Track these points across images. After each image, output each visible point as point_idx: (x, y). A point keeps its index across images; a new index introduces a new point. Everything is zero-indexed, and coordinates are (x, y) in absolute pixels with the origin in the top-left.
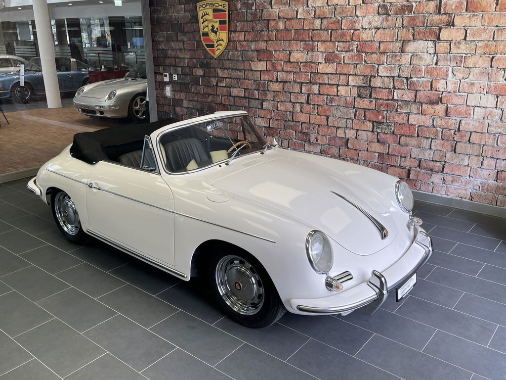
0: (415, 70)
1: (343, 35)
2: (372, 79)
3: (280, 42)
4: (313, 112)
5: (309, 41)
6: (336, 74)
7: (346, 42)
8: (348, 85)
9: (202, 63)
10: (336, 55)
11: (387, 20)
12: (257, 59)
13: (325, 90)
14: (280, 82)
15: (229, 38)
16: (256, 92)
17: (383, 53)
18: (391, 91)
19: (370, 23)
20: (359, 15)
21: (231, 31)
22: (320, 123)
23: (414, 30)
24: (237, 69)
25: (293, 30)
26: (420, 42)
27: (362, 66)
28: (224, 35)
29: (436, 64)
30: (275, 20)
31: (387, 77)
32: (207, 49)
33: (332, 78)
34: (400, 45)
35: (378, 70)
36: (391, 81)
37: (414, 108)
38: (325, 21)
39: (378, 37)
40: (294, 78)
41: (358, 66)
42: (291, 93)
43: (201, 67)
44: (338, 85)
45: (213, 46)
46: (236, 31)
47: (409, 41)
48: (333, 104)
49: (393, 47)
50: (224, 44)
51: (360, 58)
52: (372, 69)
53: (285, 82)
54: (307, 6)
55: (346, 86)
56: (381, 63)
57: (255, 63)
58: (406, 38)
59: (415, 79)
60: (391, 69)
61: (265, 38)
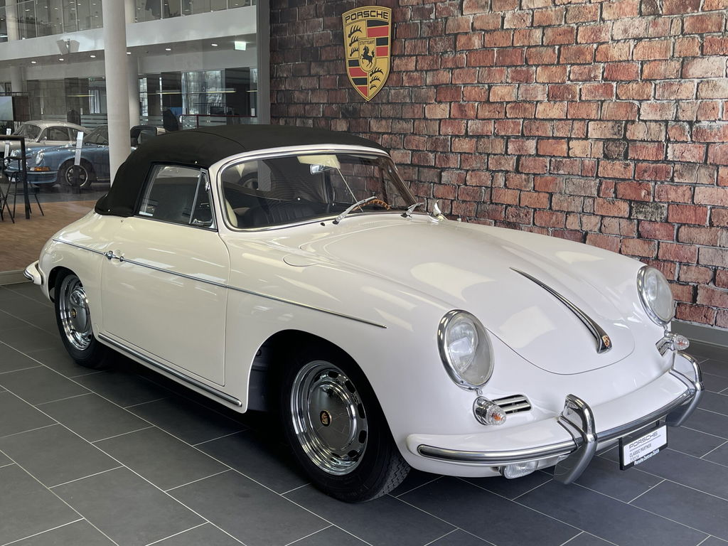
0: (705, 107)
1: (580, 53)
2: (629, 126)
3: (473, 70)
4: (525, 187)
5: (521, 66)
6: (567, 119)
7: (584, 64)
8: (586, 138)
9: (347, 110)
10: (567, 88)
11: (655, 24)
12: (436, 101)
13: (547, 147)
14: (472, 137)
15: (391, 68)
16: (431, 156)
17: (649, 80)
18: (661, 146)
19: (625, 31)
20: (606, 18)
21: (395, 56)
22: (538, 206)
23: (702, 38)
24: (402, 119)
25: (495, 49)
26: (712, 59)
27: (611, 104)
28: (383, 63)
30: (466, 33)
31: (656, 121)
32: (356, 87)
33: (560, 126)
34: (678, 66)
35: (639, 109)
36: (663, 128)
37: (703, 175)
38: (549, 32)
39: (639, 54)
40: (495, 128)
41: (605, 105)
42: (488, 155)
43: (345, 117)
44: (570, 139)
45: (364, 81)
46: (404, 56)
47: (694, 57)
48: (561, 172)
49: (665, 70)
50: (383, 77)
51: (608, 91)
52: (629, 109)
53: (479, 137)
54: (521, 8)
55: (583, 139)
56: (645, 97)
57: (431, 106)
58: (689, 53)
59: (704, 124)
60: (662, 108)
61: (450, 65)
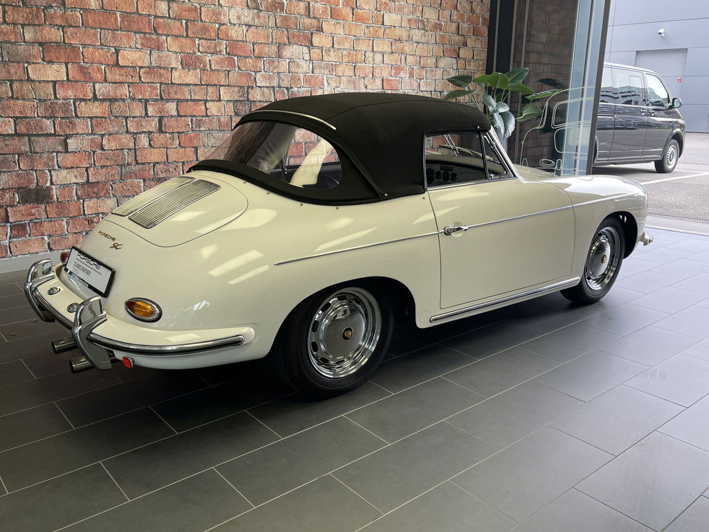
0: (294, 78)
1: (205, 29)
2: (250, 91)
3: (93, 31)
4: (171, 144)
5: (150, 34)
6: (202, 85)
7: (210, 40)
8: (220, 100)
10: (198, 58)
11: (259, 17)
12: (43, 60)
13: (187, 108)
14: (103, 100)
16: (48, 123)
17: (259, 57)
19: (239, 18)
20: (223, 5)
22: (186, 159)
23: (288, 32)
25: (118, 13)
26: (295, 46)
27: (235, 74)
29: (313, 72)
31: (267, 87)
33: (196, 90)
34: (276, 49)
35: (255, 78)
36: (272, 92)
39: (250, 37)
40: (130, 92)
41: (231, 74)
42: (126, 118)
44: (206, 101)
47: (285, 44)
48: (203, 129)
49: (269, 51)
51: (232, 63)
52: (248, 78)
53: (112, 100)
55: (217, 101)
56: (258, 70)
57: (37, 66)
58: (282, 41)
59: (295, 89)
60: (270, 78)
61: (59, 22)
